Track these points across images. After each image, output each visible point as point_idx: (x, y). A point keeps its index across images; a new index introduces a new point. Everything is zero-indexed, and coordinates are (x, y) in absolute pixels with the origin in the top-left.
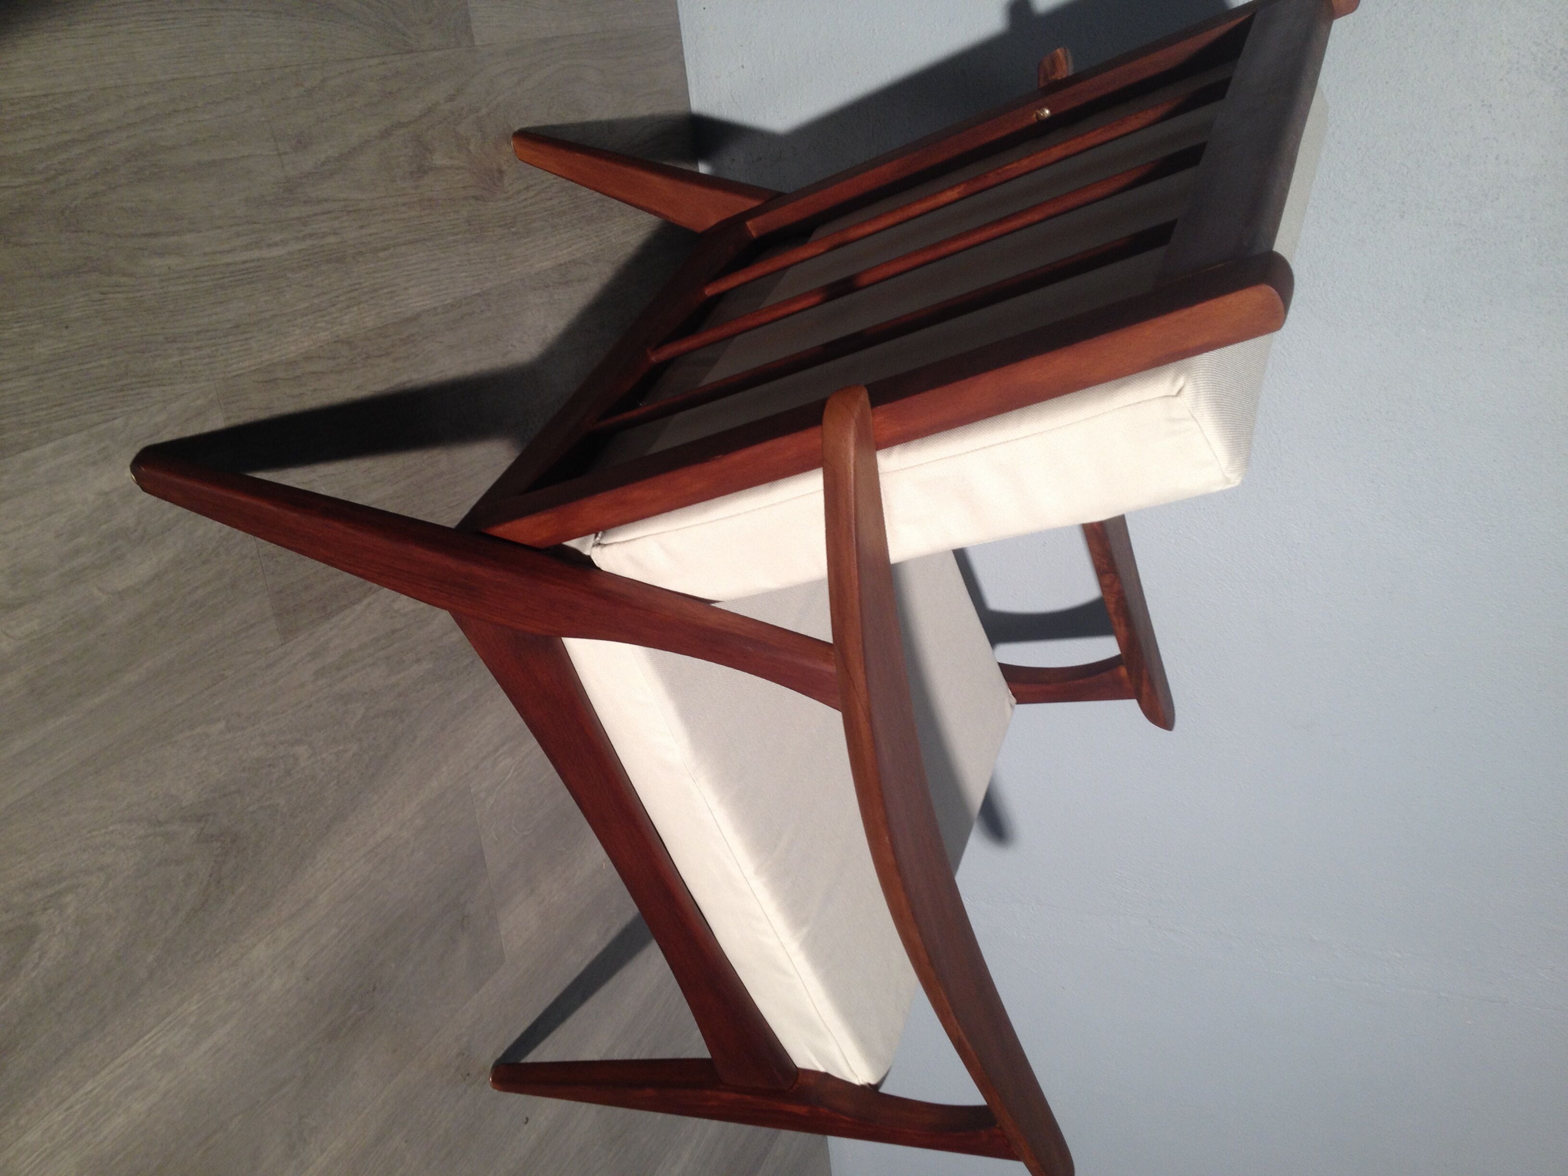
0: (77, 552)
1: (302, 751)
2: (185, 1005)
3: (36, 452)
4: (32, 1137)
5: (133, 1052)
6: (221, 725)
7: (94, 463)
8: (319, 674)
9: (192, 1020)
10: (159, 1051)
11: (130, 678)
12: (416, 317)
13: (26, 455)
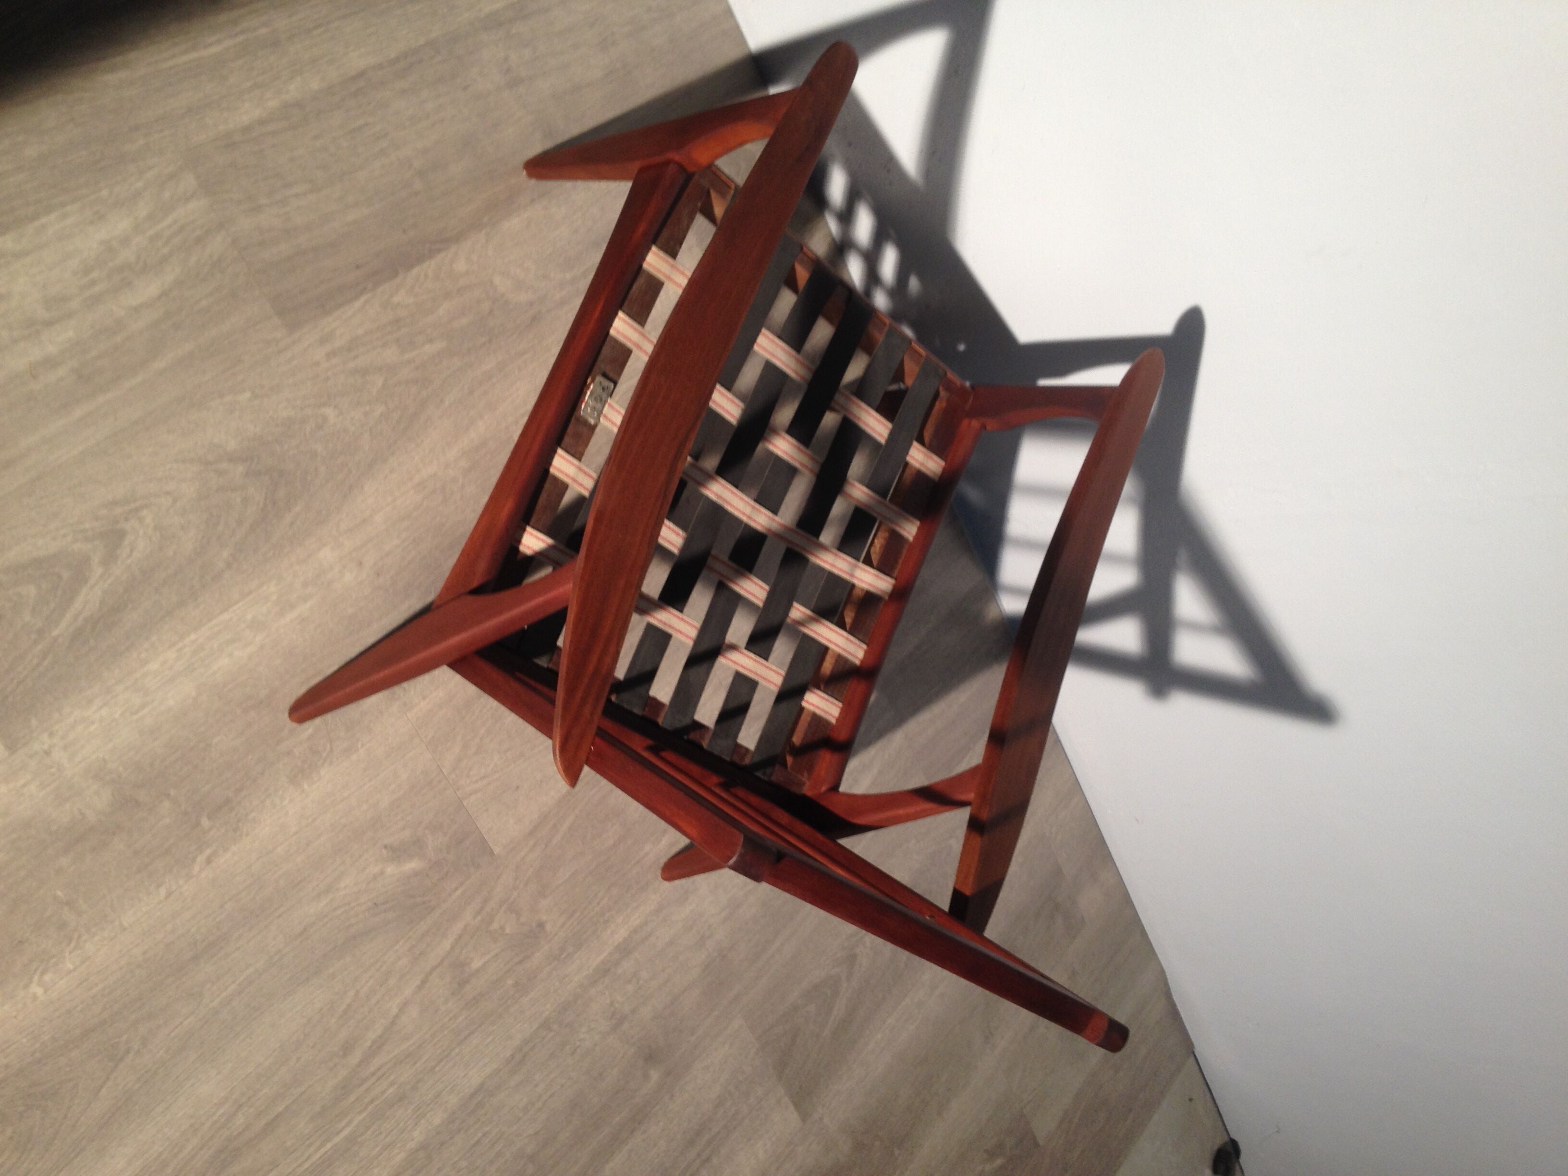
0: (93, 283)
1: (330, 412)
2: (265, 588)
3: (44, 220)
4: (154, 666)
5: (225, 616)
6: (248, 395)
7: (92, 223)
8: (330, 355)
9: (274, 597)
10: (249, 617)
11: (159, 365)
12: (362, 74)
13: (37, 224)
